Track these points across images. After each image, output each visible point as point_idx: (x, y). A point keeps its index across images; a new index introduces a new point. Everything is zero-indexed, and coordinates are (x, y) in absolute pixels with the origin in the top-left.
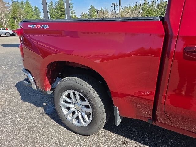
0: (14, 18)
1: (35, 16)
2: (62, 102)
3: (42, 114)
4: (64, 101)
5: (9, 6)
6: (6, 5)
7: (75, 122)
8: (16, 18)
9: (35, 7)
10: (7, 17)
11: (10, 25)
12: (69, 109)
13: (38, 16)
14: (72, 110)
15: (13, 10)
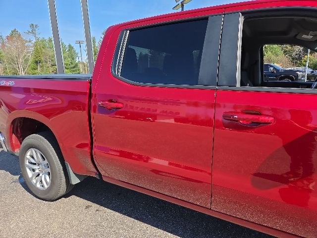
0: (36, 62)
1: (69, 59)
2: (27, 163)
3: (15, 182)
4: (29, 163)
5: (31, 45)
6: (26, 44)
7: (38, 185)
8: (39, 63)
9: (70, 46)
10: (26, 60)
11: (30, 72)
12: (34, 170)
13: (73, 59)
14: (37, 171)
15: (37, 51)
